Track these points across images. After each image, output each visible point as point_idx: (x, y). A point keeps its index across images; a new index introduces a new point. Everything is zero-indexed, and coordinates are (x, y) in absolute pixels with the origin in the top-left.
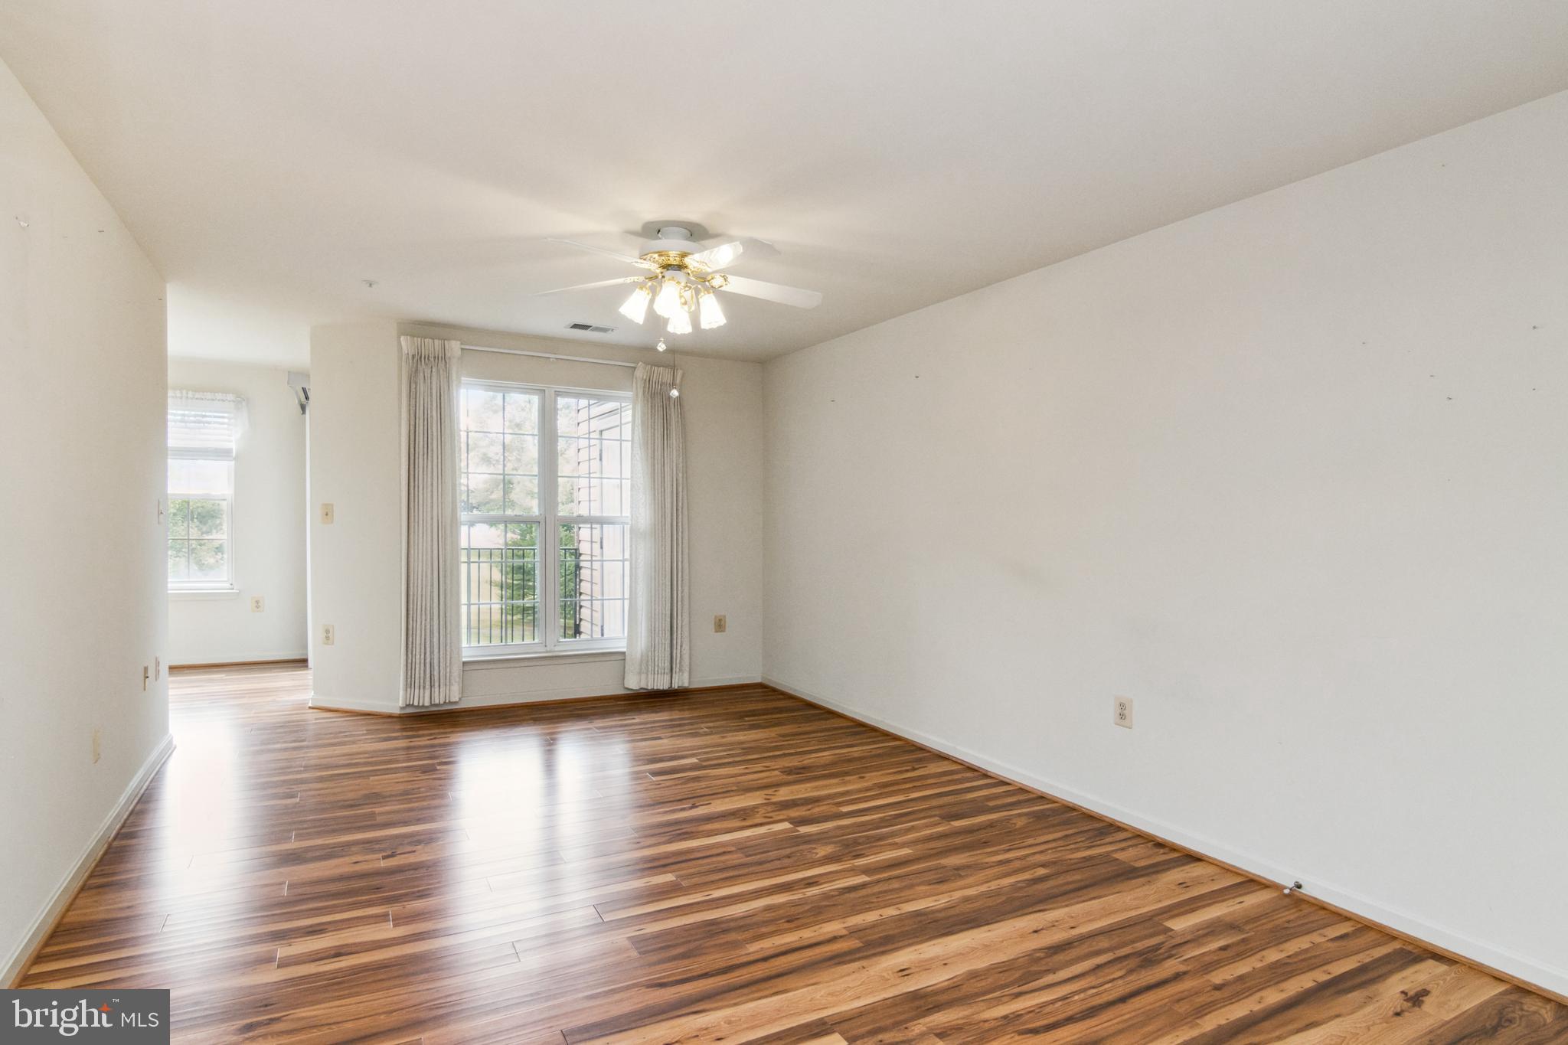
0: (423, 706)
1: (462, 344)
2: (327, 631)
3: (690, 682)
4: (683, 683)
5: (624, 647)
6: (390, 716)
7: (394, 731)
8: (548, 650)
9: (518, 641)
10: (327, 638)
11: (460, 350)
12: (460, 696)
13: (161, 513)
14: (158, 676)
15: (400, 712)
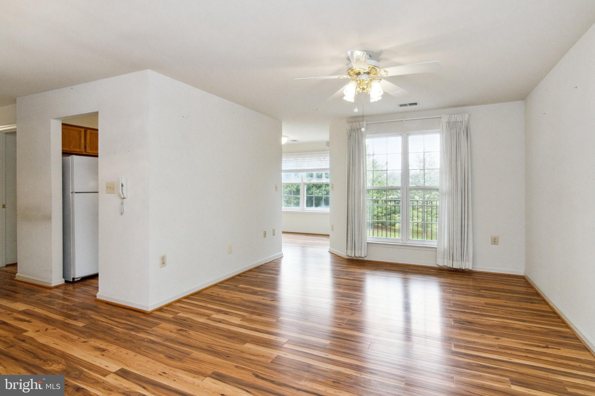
0: (351, 257)
1: (366, 122)
2: (332, 227)
3: (473, 267)
4: (468, 267)
5: (436, 245)
6: (344, 259)
7: (343, 264)
8: (404, 242)
9: (393, 237)
10: (332, 229)
11: (366, 125)
12: (366, 255)
13: (277, 188)
14: (274, 234)
15: (346, 257)
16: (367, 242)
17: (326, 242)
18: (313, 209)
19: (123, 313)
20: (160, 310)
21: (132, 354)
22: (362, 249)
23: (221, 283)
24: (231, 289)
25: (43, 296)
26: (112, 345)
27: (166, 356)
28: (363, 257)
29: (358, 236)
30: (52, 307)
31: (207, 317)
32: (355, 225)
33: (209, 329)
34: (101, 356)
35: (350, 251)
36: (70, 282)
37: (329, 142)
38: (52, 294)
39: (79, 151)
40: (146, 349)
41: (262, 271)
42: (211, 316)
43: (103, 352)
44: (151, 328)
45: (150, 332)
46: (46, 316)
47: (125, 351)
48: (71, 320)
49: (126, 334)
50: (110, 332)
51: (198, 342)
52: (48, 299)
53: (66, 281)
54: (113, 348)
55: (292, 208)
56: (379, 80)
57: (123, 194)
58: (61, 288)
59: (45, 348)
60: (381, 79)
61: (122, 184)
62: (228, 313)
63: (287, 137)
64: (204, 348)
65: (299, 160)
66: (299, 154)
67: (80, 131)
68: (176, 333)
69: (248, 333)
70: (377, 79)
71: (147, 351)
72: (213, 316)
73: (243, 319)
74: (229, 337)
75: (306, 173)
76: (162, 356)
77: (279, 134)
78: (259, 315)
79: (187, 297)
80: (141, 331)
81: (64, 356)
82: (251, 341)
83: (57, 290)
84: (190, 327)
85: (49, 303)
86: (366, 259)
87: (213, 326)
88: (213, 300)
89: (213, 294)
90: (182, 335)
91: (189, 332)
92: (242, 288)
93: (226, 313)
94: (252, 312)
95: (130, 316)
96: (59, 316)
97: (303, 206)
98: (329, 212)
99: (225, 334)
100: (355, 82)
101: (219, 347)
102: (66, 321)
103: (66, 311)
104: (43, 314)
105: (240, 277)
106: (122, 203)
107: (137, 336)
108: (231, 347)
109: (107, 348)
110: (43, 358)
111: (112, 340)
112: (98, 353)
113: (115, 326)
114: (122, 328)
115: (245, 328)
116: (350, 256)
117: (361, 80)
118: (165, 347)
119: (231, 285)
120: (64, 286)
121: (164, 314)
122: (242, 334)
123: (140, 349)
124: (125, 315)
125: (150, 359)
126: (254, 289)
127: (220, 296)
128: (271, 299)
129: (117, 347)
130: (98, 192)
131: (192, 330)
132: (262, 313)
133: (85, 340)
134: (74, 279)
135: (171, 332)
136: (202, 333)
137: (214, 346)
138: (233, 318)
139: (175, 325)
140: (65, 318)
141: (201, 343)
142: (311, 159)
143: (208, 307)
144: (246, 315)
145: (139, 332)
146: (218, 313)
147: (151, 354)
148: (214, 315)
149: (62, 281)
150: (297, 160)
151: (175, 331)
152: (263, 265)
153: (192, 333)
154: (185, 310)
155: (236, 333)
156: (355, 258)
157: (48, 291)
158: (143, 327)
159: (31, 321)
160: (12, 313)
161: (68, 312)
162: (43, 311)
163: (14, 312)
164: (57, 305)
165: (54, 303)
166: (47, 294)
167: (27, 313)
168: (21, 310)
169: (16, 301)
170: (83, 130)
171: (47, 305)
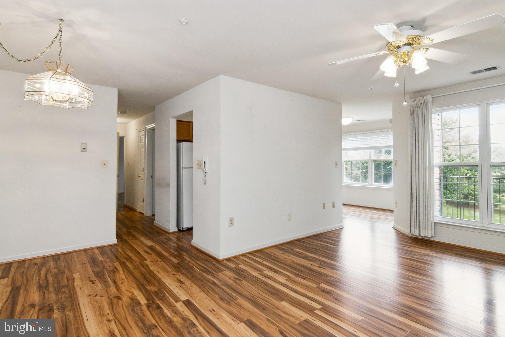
0: (416, 235)
1: (432, 96)
2: (396, 203)
6: (408, 236)
8: (484, 226)
10: (396, 205)
11: (431, 98)
12: (433, 236)
13: (337, 165)
14: (334, 207)
15: (410, 235)
16: (435, 221)
17: (391, 217)
18: (382, 185)
19: (204, 258)
20: (228, 260)
21: (198, 290)
22: (428, 229)
23: (281, 245)
24: (288, 252)
25: (163, 238)
26: (188, 280)
27: (219, 297)
28: (429, 237)
29: (423, 214)
30: (165, 246)
31: (260, 272)
32: (419, 203)
33: (258, 282)
34: (179, 286)
35: (413, 229)
36: (180, 230)
37: (392, 119)
38: (169, 237)
39: (188, 139)
40: (208, 288)
41: (318, 239)
42: (263, 272)
43: (182, 284)
44: (217, 273)
45: (216, 276)
46: (160, 252)
47: (194, 286)
48: (171, 257)
49: (200, 274)
50: (191, 270)
51: (246, 291)
52: (165, 240)
53: (178, 229)
54: (188, 283)
55: (361, 183)
56: (426, 50)
57: (205, 169)
58: (175, 234)
59: (151, 274)
60: (427, 48)
61: (205, 162)
62: (277, 271)
63: (352, 117)
64: (248, 297)
65: (366, 138)
66: (366, 132)
67: (189, 125)
68: (233, 280)
69: (288, 293)
70: (423, 49)
71: (208, 290)
72: (264, 272)
73: (288, 279)
74: (271, 293)
75: (374, 150)
76: (217, 296)
77: (339, 116)
78: (304, 278)
79: (250, 253)
80: (210, 274)
81: (160, 282)
82: (288, 300)
83: (172, 235)
84: (244, 277)
85: (165, 243)
86: (433, 239)
87: (262, 280)
88: (269, 258)
89: (271, 254)
90: (237, 283)
91: (242, 281)
92: (297, 252)
93: (276, 271)
94: (297, 274)
95: (207, 261)
96: (166, 253)
97: (371, 182)
98: (393, 188)
99: (269, 289)
100: (393, 56)
101: (260, 299)
102: (169, 257)
103: (171, 250)
104: (159, 250)
105: (298, 242)
106: (205, 176)
107: (206, 277)
108: (269, 301)
109: (185, 282)
110: (148, 280)
111: (190, 276)
112: (178, 284)
113: (195, 267)
114: (199, 269)
115: (286, 288)
116: (414, 235)
117: (402, 53)
118: (221, 290)
119: (288, 248)
120: (177, 233)
121: (230, 263)
122: (283, 292)
123: (205, 287)
124: (204, 260)
125: (209, 297)
126: (306, 254)
127: (276, 256)
128: (318, 266)
129: (191, 282)
130: (192, 168)
131: (245, 281)
132: (306, 277)
133: (175, 273)
134: (183, 228)
135: (230, 279)
136: (252, 284)
137: (256, 297)
138: (280, 277)
139: (234, 273)
140: (169, 255)
141: (247, 292)
142: (379, 137)
143: (263, 264)
144: (291, 276)
145: (208, 274)
146: (269, 270)
147: (210, 293)
148: (266, 271)
149: (175, 229)
150: (365, 138)
151: (232, 278)
152: (322, 233)
153: (244, 282)
154: (246, 263)
155: (277, 290)
156: (420, 237)
157: (168, 235)
158: (212, 271)
159: (151, 254)
160: (144, 246)
161: (173, 251)
162: (160, 248)
163: (145, 246)
164: (168, 246)
165: (168, 243)
166: (166, 237)
167: (151, 248)
168: (149, 245)
169: (149, 239)
170: (191, 124)
171: (163, 244)
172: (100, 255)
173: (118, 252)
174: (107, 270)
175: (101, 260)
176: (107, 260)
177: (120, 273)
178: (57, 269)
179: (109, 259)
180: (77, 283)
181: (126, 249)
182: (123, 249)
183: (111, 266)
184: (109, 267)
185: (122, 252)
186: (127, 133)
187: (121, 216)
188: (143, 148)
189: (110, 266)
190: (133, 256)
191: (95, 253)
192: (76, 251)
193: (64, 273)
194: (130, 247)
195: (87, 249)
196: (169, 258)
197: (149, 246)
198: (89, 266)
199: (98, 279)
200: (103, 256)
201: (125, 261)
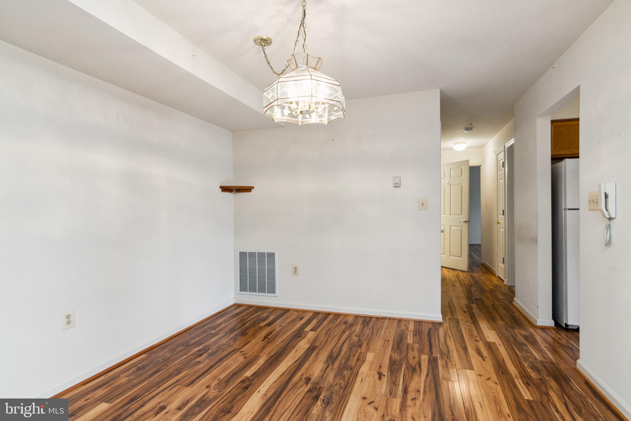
30: (517, 352)
36: (561, 328)
38: (532, 334)
46: (503, 360)
48: (520, 382)
52: (522, 340)
53: (557, 325)
57: (607, 211)
58: (548, 331)
61: (606, 194)
83: (540, 332)
85: (520, 345)
96: (514, 369)
102: (516, 380)
103: (526, 366)
104: (502, 356)
106: (609, 227)
120: (553, 331)
130: (578, 209)
134: (566, 325)
140: (517, 374)
149: (550, 323)
157: (532, 330)
159: (484, 360)
160: (479, 340)
161: (528, 369)
162: (505, 352)
163: (481, 339)
164: (524, 353)
165: (525, 348)
166: (526, 333)
167: (490, 346)
168: (489, 340)
169: (493, 329)
170: (575, 122)
171: (514, 347)
172: (412, 333)
173: (437, 338)
174: (408, 363)
175: (408, 343)
176: (417, 346)
177: (421, 376)
178: (358, 338)
179: (420, 345)
180: (364, 369)
181: (451, 336)
182: (445, 334)
183: (416, 357)
184: (412, 360)
185: (442, 339)
186: (484, 160)
187: (470, 279)
188: (502, 179)
189: (413, 358)
190: (454, 352)
191: (407, 329)
192: (390, 319)
193: (360, 346)
194: (457, 333)
195: (403, 319)
196: (513, 380)
197: (488, 342)
198: (391, 347)
199: (389, 374)
200: (415, 337)
201: (439, 356)
